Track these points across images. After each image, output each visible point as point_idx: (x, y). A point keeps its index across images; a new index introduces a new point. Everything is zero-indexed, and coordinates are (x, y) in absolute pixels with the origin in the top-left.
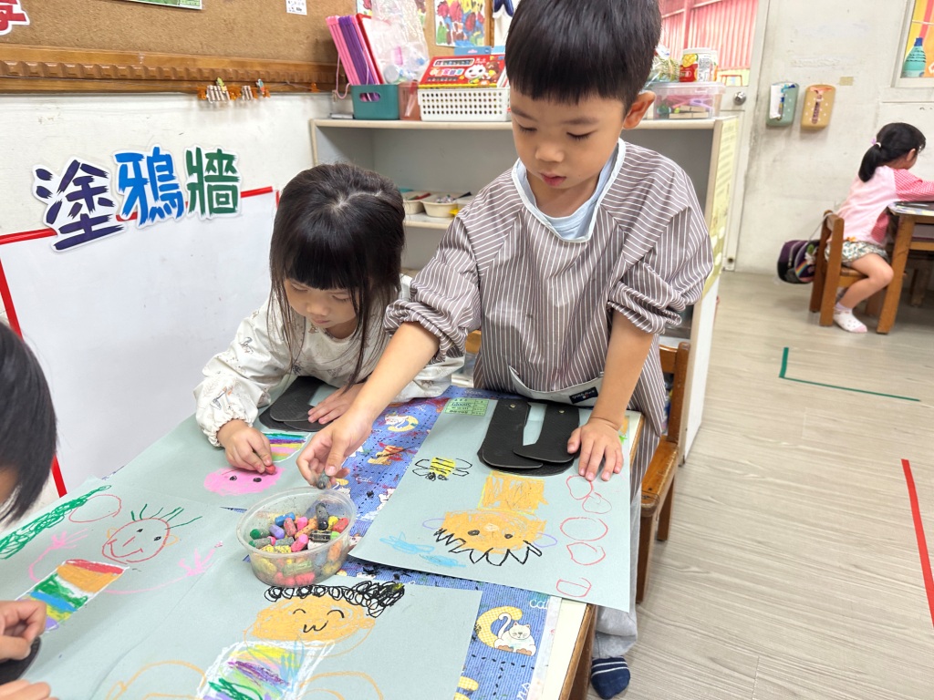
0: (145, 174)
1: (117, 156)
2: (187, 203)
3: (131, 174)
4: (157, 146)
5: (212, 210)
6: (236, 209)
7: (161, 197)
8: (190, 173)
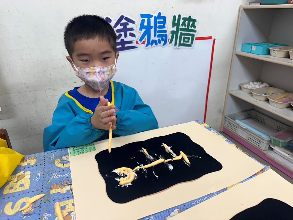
0: (152, 24)
1: (141, 15)
2: (169, 40)
3: (146, 24)
4: (160, 12)
5: (180, 44)
6: (192, 45)
7: (157, 35)
8: (173, 26)
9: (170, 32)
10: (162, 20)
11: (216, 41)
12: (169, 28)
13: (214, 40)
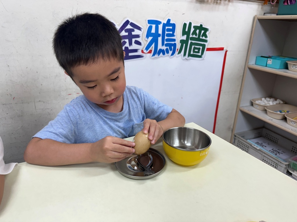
0: (160, 32)
1: (148, 21)
2: (178, 49)
3: (153, 31)
4: (170, 18)
5: (190, 55)
6: (202, 56)
7: (165, 44)
8: (183, 35)
9: (179, 41)
10: (171, 28)
11: (228, 53)
12: (179, 36)
13: (226, 51)
